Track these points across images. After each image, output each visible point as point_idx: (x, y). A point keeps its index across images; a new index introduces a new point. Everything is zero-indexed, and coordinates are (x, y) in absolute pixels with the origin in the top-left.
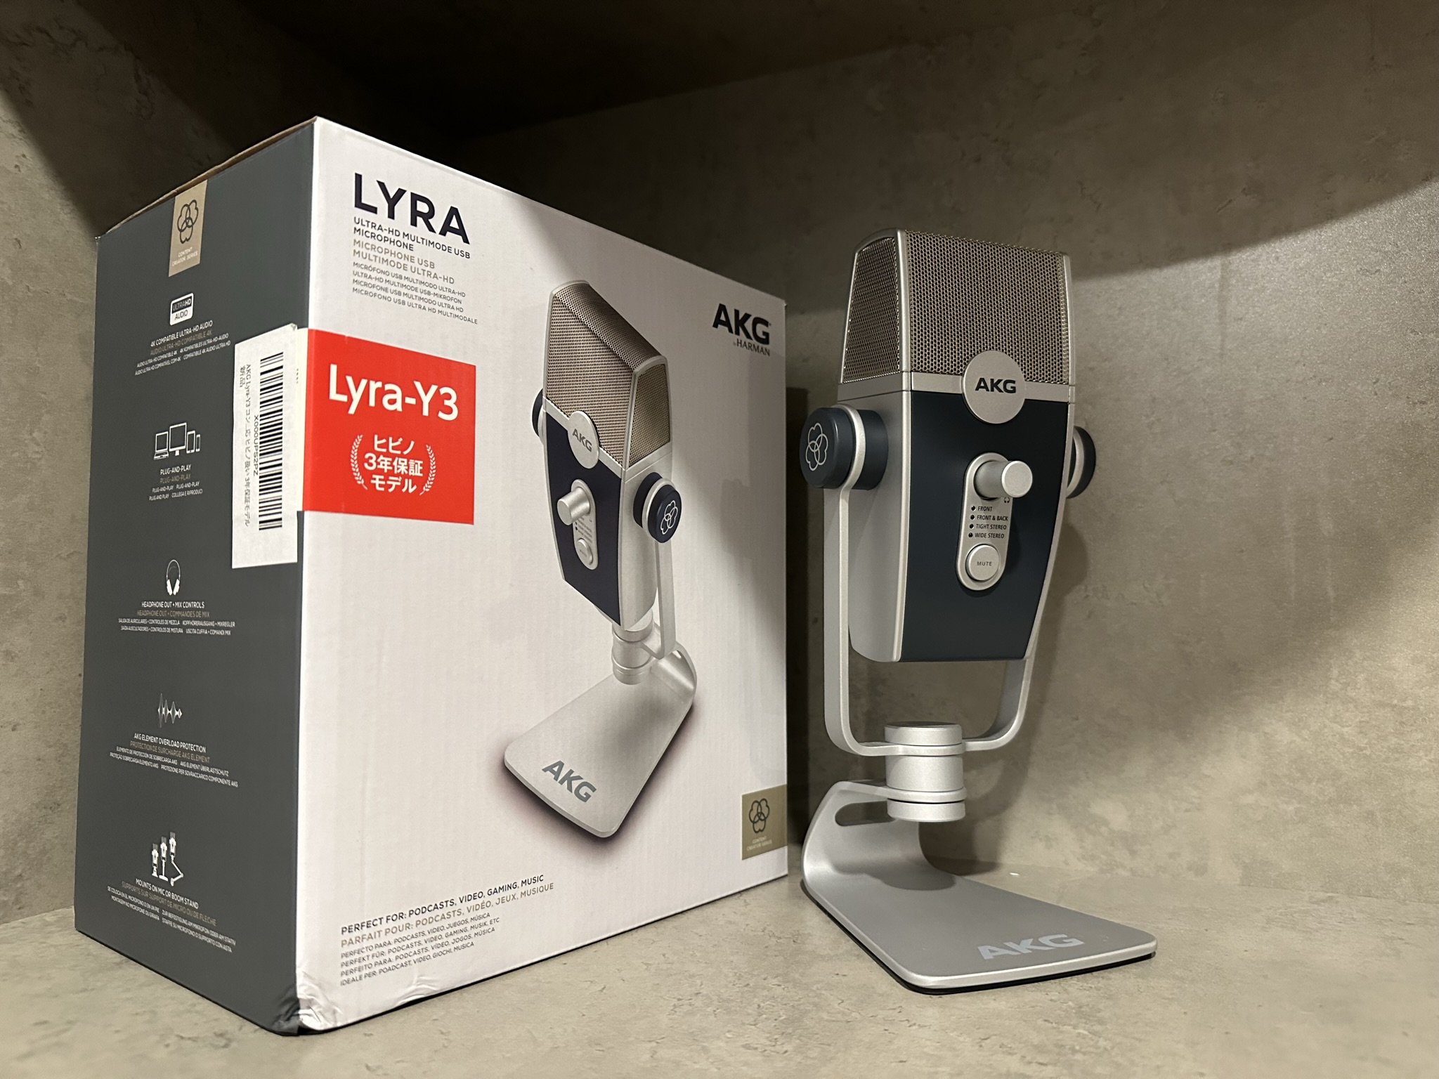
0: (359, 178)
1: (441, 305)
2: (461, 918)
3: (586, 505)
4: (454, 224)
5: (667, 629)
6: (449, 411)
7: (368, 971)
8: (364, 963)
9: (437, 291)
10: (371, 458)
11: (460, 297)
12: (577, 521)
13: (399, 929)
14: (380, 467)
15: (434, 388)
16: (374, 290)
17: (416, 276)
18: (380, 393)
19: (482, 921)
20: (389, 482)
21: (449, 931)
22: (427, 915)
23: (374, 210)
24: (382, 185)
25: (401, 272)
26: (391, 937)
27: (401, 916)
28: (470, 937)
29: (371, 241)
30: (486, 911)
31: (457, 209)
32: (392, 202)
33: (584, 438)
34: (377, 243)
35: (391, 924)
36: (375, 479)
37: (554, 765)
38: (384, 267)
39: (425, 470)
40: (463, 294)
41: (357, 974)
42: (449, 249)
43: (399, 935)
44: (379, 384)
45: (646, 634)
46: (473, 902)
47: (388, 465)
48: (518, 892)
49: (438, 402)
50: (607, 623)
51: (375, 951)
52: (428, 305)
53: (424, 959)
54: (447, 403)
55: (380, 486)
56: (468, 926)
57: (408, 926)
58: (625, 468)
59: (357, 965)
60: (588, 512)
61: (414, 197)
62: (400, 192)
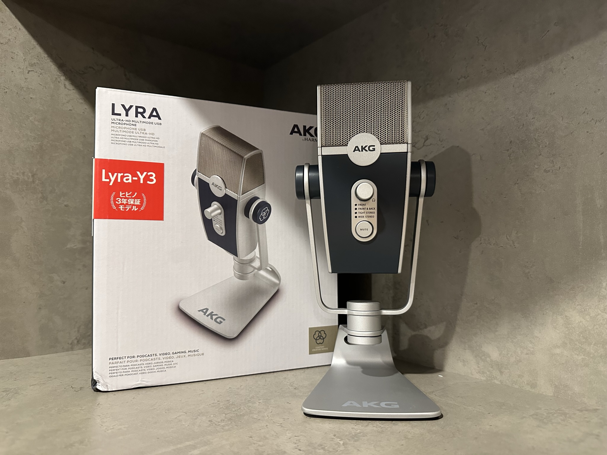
0: (113, 105)
1: (149, 143)
2: (160, 361)
3: (219, 211)
4: (155, 114)
5: (264, 258)
6: (152, 180)
7: (120, 374)
8: (118, 371)
9: (147, 139)
10: (119, 200)
11: (157, 140)
12: (214, 218)
13: (132, 361)
14: (123, 202)
15: (145, 173)
16: (120, 142)
17: (137, 135)
18: (122, 177)
19: (170, 363)
20: (126, 208)
21: (155, 365)
22: (145, 358)
23: (120, 115)
24: (123, 106)
25: (132, 134)
26: (129, 364)
27: (134, 357)
28: (164, 368)
29: (119, 125)
30: (171, 360)
31: (156, 108)
32: (127, 111)
33: (218, 185)
34: (121, 126)
35: (129, 359)
36: (120, 207)
37: (204, 309)
38: (124, 133)
39: (142, 202)
40: (158, 138)
41: (115, 374)
42: (152, 123)
43: (132, 363)
44: (122, 174)
45: (252, 260)
46: (165, 356)
47: (126, 202)
48: (187, 355)
49: (147, 178)
50: (231, 257)
51: (123, 368)
52: (142, 144)
53: (144, 373)
54: (151, 178)
55: (123, 209)
56: (164, 364)
57: (137, 361)
58: (240, 196)
59: (116, 371)
60: (220, 214)
61: (137, 107)
62: (131, 107)
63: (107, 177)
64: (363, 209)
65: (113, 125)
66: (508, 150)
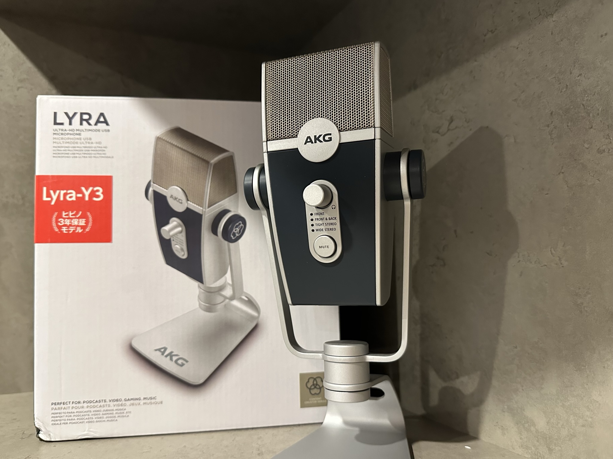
0: (55, 114)
1: (95, 154)
2: (110, 408)
3: (179, 229)
4: (103, 119)
5: (237, 285)
6: (98, 196)
7: (64, 422)
8: (62, 418)
9: (93, 149)
10: (61, 220)
11: (104, 149)
12: (174, 237)
13: (77, 408)
14: (65, 223)
15: (91, 189)
16: (63, 155)
17: (83, 145)
18: (65, 195)
19: (122, 411)
20: (70, 229)
21: (104, 413)
22: (92, 404)
23: (62, 124)
24: (66, 114)
25: (76, 145)
26: (74, 410)
27: (79, 402)
28: (115, 417)
29: (61, 136)
30: (124, 408)
31: (103, 113)
32: (70, 119)
33: (177, 198)
34: (63, 136)
35: (74, 405)
36: (63, 229)
37: (161, 349)
38: (67, 145)
39: (87, 222)
40: (106, 147)
41: (59, 422)
42: (99, 131)
43: (78, 410)
44: (65, 191)
46: (116, 403)
47: (70, 223)
48: (142, 402)
49: (93, 194)
50: (194, 284)
51: (67, 414)
52: (88, 156)
53: (91, 422)
54: (97, 193)
55: (66, 231)
56: (114, 412)
57: (83, 407)
58: (205, 209)
59: (59, 418)
60: (181, 232)
61: (82, 114)
62: (75, 114)
63: (49, 195)
64: (322, 219)
65: (55, 136)
66: (549, 125)
